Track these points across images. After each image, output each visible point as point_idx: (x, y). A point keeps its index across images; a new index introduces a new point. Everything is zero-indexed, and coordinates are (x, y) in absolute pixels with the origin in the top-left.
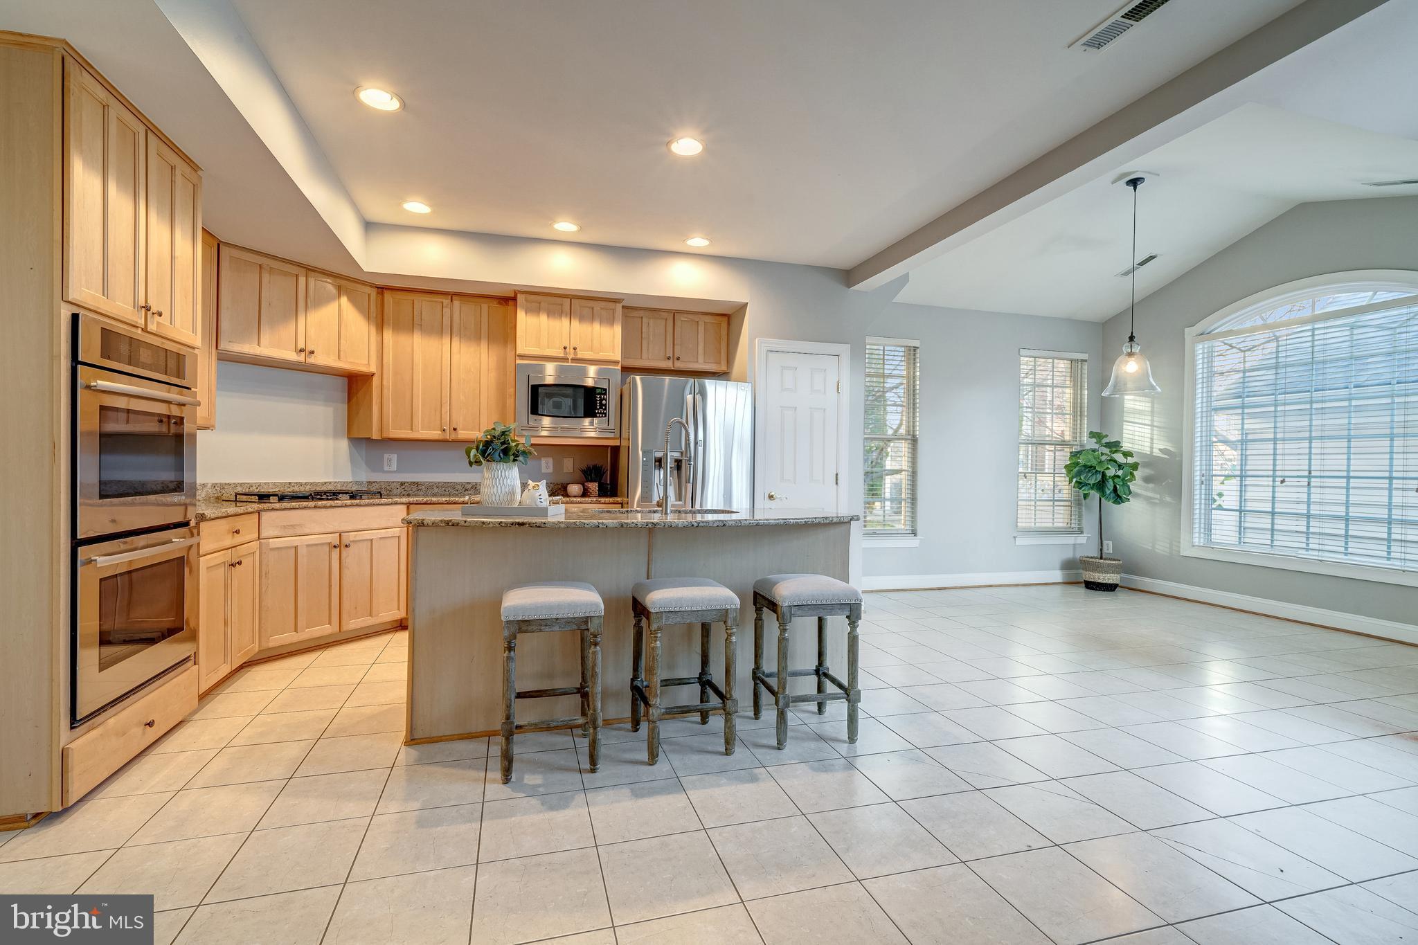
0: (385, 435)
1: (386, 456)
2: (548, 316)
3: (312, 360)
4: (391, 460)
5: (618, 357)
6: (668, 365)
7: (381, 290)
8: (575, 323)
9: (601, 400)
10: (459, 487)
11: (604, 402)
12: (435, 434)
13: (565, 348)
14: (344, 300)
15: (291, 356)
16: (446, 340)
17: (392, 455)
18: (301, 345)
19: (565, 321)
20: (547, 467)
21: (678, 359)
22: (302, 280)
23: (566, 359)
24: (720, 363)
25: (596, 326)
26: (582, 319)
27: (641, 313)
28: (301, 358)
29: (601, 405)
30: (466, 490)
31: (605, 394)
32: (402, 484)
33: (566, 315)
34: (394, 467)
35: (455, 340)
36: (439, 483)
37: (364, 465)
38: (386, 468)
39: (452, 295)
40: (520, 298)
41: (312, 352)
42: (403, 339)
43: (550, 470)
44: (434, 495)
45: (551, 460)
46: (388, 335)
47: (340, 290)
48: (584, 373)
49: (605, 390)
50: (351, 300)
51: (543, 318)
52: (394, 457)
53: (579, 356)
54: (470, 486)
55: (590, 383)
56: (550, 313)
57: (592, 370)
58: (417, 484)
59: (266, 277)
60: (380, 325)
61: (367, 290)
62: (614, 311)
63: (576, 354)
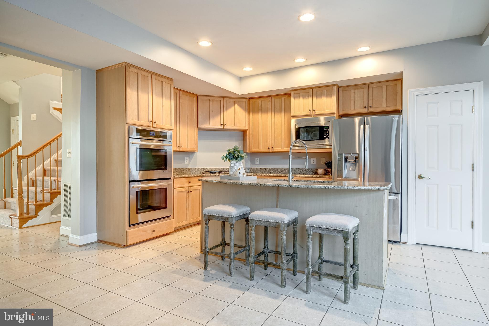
0: (251, 151)
1: (256, 159)
2: (303, 98)
3: (226, 127)
4: (258, 160)
5: (334, 110)
6: (366, 110)
7: (249, 99)
8: (315, 99)
9: (326, 132)
10: (279, 170)
11: (327, 132)
12: (266, 150)
13: (310, 111)
14: (236, 105)
15: (219, 127)
16: (270, 114)
17: (258, 158)
18: (222, 123)
19: (310, 99)
20: (314, 162)
21: (370, 107)
22: (222, 102)
23: (311, 115)
24: (396, 106)
25: (324, 99)
26: (317, 97)
27: (351, 88)
28: (222, 127)
29: (326, 134)
30: (282, 171)
31: (328, 128)
32: (261, 169)
33: (311, 96)
34: (259, 163)
35: (273, 113)
36: (272, 168)
37: (249, 162)
38: (256, 163)
39: (271, 96)
40: (292, 93)
41: (225, 125)
42: (256, 116)
43: (315, 163)
44: (271, 173)
45: (315, 159)
46: (251, 115)
47: (235, 103)
48: (319, 120)
49: (328, 127)
50: (238, 105)
51: (301, 99)
52: (259, 159)
53: (316, 113)
54: (283, 170)
55: (322, 124)
56: (304, 97)
57: (322, 119)
58: (265, 169)
59: (211, 103)
60: (249, 111)
61: (244, 100)
62: (332, 90)
63: (315, 112)
